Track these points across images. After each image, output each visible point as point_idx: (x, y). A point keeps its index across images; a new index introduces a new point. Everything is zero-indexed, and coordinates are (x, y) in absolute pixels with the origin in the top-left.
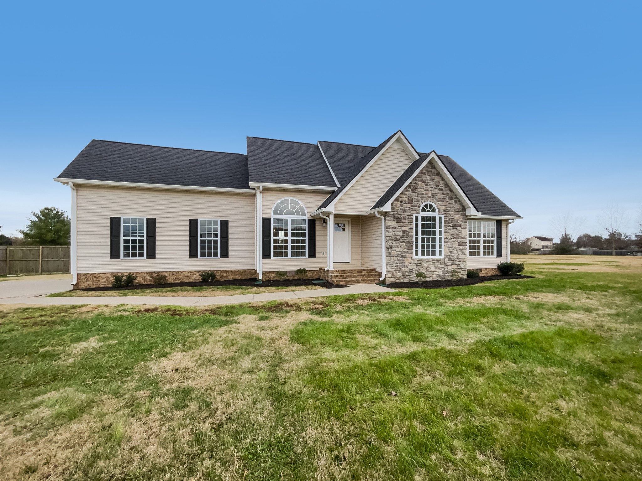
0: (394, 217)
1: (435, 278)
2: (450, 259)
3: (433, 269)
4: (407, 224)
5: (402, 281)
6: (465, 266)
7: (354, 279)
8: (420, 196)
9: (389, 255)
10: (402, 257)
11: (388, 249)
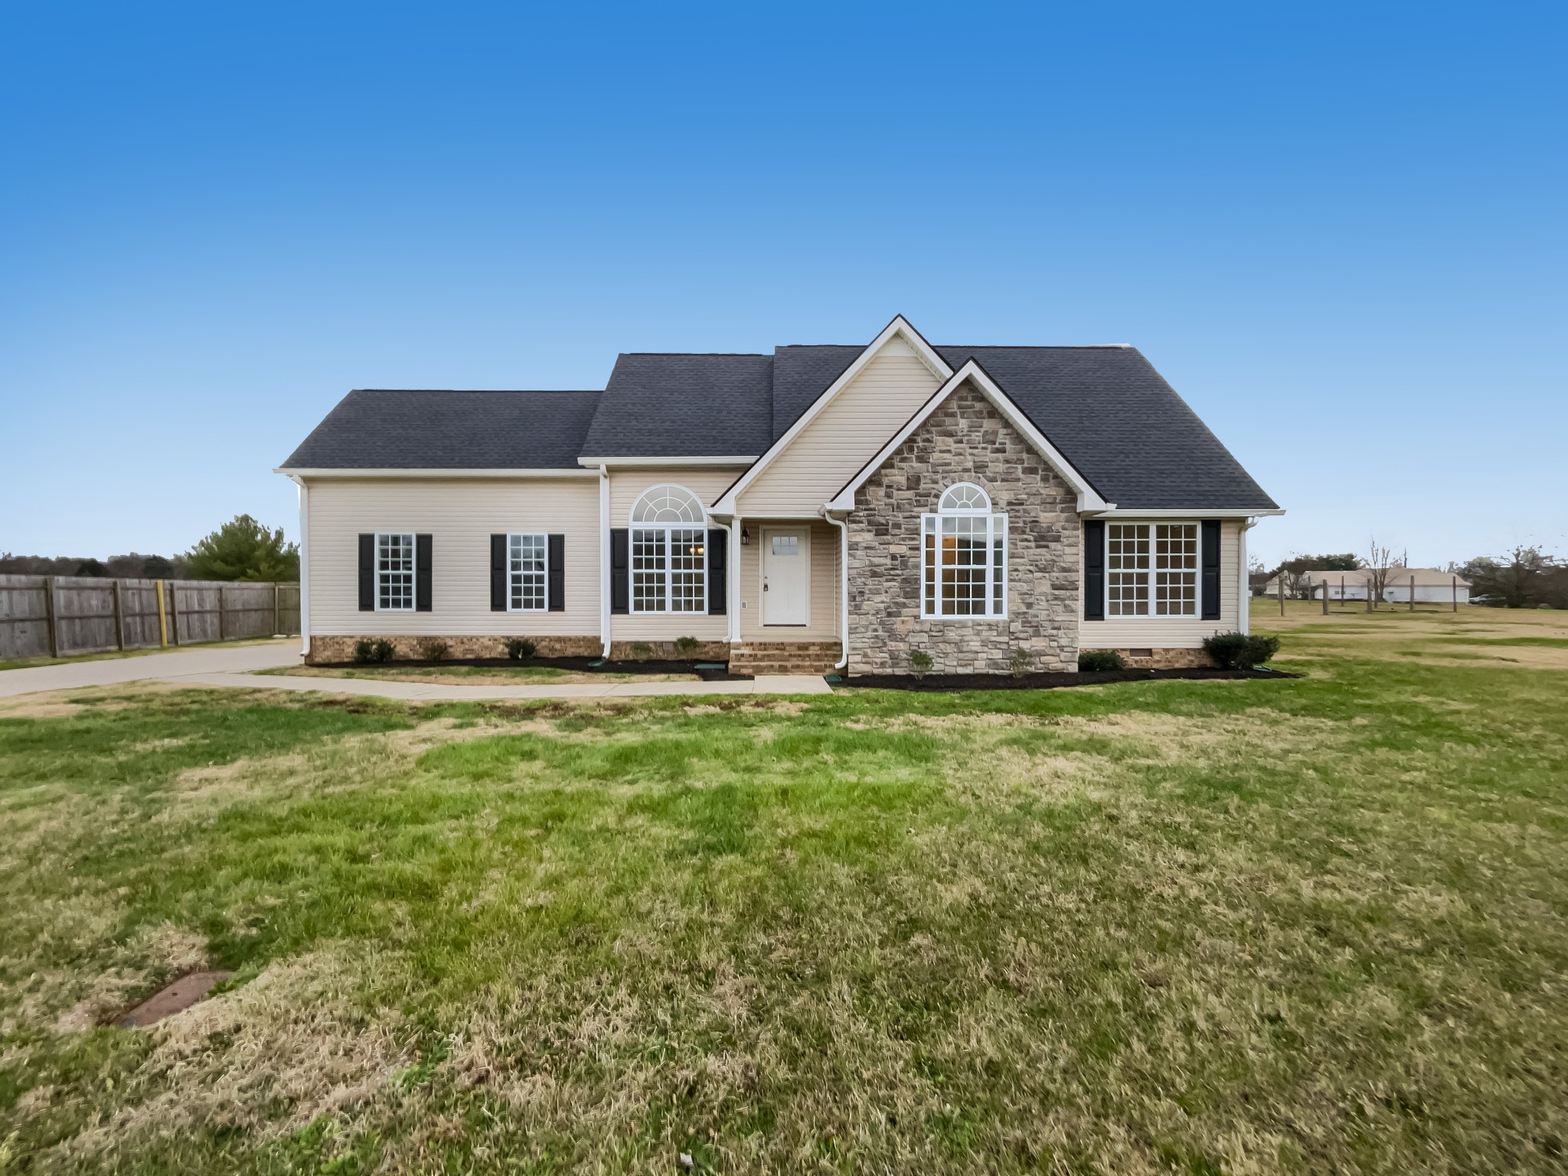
0: (870, 523)
1: (981, 667)
2: (1025, 623)
3: (975, 645)
4: (904, 539)
5: (889, 671)
6: (1073, 640)
7: (776, 664)
8: (940, 469)
9: (856, 609)
10: (889, 615)
11: (852, 598)
